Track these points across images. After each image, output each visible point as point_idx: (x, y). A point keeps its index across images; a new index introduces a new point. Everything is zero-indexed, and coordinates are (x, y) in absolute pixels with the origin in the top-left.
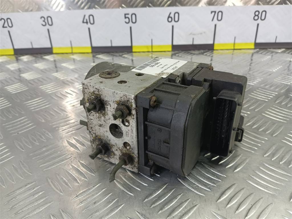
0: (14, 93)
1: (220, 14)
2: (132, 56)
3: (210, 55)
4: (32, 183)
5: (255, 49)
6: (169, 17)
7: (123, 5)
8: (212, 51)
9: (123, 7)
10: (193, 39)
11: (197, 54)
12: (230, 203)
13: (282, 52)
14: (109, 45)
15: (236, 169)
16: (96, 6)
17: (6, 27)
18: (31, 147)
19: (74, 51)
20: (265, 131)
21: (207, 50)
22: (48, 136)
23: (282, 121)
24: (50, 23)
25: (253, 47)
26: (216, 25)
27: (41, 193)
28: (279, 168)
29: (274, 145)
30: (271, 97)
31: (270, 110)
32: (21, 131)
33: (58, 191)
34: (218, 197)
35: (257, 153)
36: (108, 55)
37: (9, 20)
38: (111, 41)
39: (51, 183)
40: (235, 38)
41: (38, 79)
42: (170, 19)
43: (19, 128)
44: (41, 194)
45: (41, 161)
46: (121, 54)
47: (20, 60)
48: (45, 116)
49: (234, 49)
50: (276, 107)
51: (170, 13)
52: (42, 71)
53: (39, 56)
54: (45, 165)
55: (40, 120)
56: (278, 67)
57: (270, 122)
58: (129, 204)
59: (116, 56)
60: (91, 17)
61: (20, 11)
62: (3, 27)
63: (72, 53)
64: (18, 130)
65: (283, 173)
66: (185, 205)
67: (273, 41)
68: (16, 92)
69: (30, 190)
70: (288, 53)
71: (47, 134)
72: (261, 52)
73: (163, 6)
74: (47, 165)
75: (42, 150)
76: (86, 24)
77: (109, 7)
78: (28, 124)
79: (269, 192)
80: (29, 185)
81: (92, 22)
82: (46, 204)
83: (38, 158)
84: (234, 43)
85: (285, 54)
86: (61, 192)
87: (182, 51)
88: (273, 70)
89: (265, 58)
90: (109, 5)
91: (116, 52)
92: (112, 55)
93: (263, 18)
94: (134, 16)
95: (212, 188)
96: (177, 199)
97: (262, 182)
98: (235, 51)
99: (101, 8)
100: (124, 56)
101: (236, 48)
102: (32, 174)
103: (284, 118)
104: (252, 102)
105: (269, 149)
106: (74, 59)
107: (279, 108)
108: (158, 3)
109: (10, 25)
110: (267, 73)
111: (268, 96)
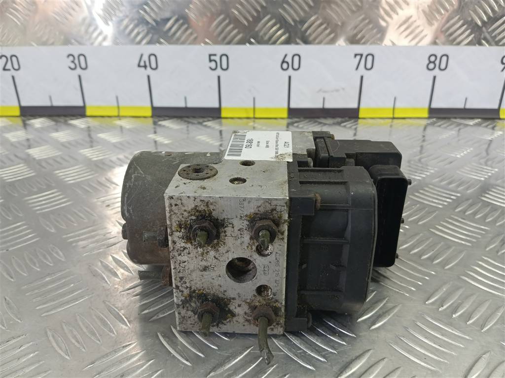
0: (10, 180)
1: (370, 58)
2: (221, 124)
3: (351, 127)
4: (19, 336)
5: (429, 118)
6: (283, 62)
7: (207, 40)
8: (356, 120)
9: (206, 43)
10: (324, 99)
11: (330, 125)
13: (476, 125)
14: (182, 104)
15: (374, 323)
16: (162, 40)
17: (9, 70)
18: (25, 275)
19: (122, 114)
20: (431, 259)
21: (347, 119)
22: (57, 256)
23: (463, 242)
24: (83, 65)
25: (426, 115)
26: (362, 77)
27: (32, 355)
28: (450, 324)
29: (445, 283)
30: (448, 200)
31: (445, 224)
32: (13, 246)
33: (62, 353)
35: (413, 298)
36: (179, 120)
37: (14, 59)
38: (185, 98)
39: (51, 338)
40: (395, 99)
41: (54, 159)
42: (285, 66)
43: (9, 241)
44: (32, 357)
45: (40, 299)
46: (201, 120)
47: (29, 125)
48: (58, 222)
49: (394, 118)
50: (456, 218)
51: (286, 56)
52: (63, 145)
53: (62, 119)
54: (44, 306)
55: (48, 228)
56: (467, 150)
57: (443, 243)
59: (193, 123)
60: (153, 58)
61: (34, 44)
62: (4, 69)
63: (119, 117)
64: (9, 244)
65: (456, 333)
67: (461, 106)
68: (14, 179)
69: (13, 348)
70: (487, 126)
71: (57, 253)
72: (439, 124)
73: (274, 43)
74: (48, 306)
75: (45, 281)
76: (143, 69)
77: (183, 43)
78: (27, 234)
79: (428, 366)
80: (14, 341)
81: (154, 66)
82: (39, 374)
83: (36, 293)
84: (394, 108)
85: (480, 128)
86: (66, 355)
87: (306, 118)
88: (457, 155)
89: (445, 133)
90: (183, 38)
91: (194, 117)
92: (185, 121)
93: (443, 66)
94: (224, 58)
95: (329, 357)
97: (418, 349)
98: (395, 121)
99: (170, 43)
100: (205, 123)
101: (396, 116)
102: (21, 321)
103: (468, 238)
104: (415, 208)
105: (437, 290)
106: (121, 127)
107: (460, 219)
108: (266, 38)
109: (16, 67)
110: (446, 159)
111: (444, 199)
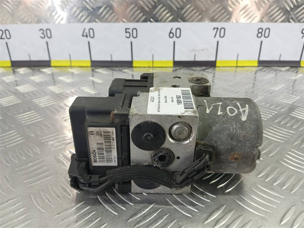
1: (223, 30)
2: (133, 71)
3: (211, 72)
4: (14, 199)
5: (258, 66)
6: (170, 33)
7: (124, 20)
8: (214, 68)
9: (123, 22)
10: (195, 55)
11: (198, 71)
12: (217, 225)
13: (287, 70)
14: (109, 59)
15: (227, 189)
16: (97, 20)
17: (4, 39)
18: (17, 162)
19: (73, 65)
21: (209, 67)
22: (36, 151)
23: (279, 141)
24: (49, 36)
25: (256, 64)
26: (218, 42)
27: (22, 209)
28: (272, 189)
29: (269, 165)
30: (270, 116)
31: (268, 130)
32: (9, 145)
33: (40, 208)
34: (206, 219)
35: (250, 174)
36: (107, 69)
37: (7, 32)
38: (111, 55)
39: (33, 199)
40: (238, 55)
41: (32, 92)
42: (171, 35)
44: (22, 211)
45: (25, 176)
46: (121, 68)
47: (17, 72)
48: (36, 130)
49: (237, 67)
50: (275, 126)
51: (172, 29)
52: (38, 84)
53: (36, 68)
54: (29, 180)
55: (30, 134)
56: (281, 85)
57: (267, 141)
58: (112, 223)
59: (116, 70)
60: (91, 31)
61: (19, 23)
62: (1, 38)
63: (71, 67)
64: (6, 144)
65: (276, 195)
66: (170, 226)
67: (277, 59)
68: (8, 105)
69: (11, 206)
70: (293, 71)
71: (35, 149)
72: (264, 70)
73: (165, 21)
75: (28, 166)
76: (85, 38)
77: (110, 22)
78: (17, 138)
79: (259, 214)
80: (11, 201)
81: (92, 35)
82: (26, 221)
83: (23, 173)
84: (237, 61)
85: (289, 72)
86: (43, 209)
87: (184, 67)
88: (275, 88)
89: (268, 75)
90: (110, 19)
91: (116, 67)
92: (111, 69)
93: (267, 35)
94: (135, 31)
95: (200, 209)
96: (163, 220)
97: (253, 204)
98: (238, 68)
99: (101, 22)
100: (123, 70)
101: (239, 65)
102: (15, 189)
103: (282, 138)
106: (72, 73)
107: (277, 127)
108: (160, 18)
109: (8, 37)
110: (268, 91)
111: (267, 115)
